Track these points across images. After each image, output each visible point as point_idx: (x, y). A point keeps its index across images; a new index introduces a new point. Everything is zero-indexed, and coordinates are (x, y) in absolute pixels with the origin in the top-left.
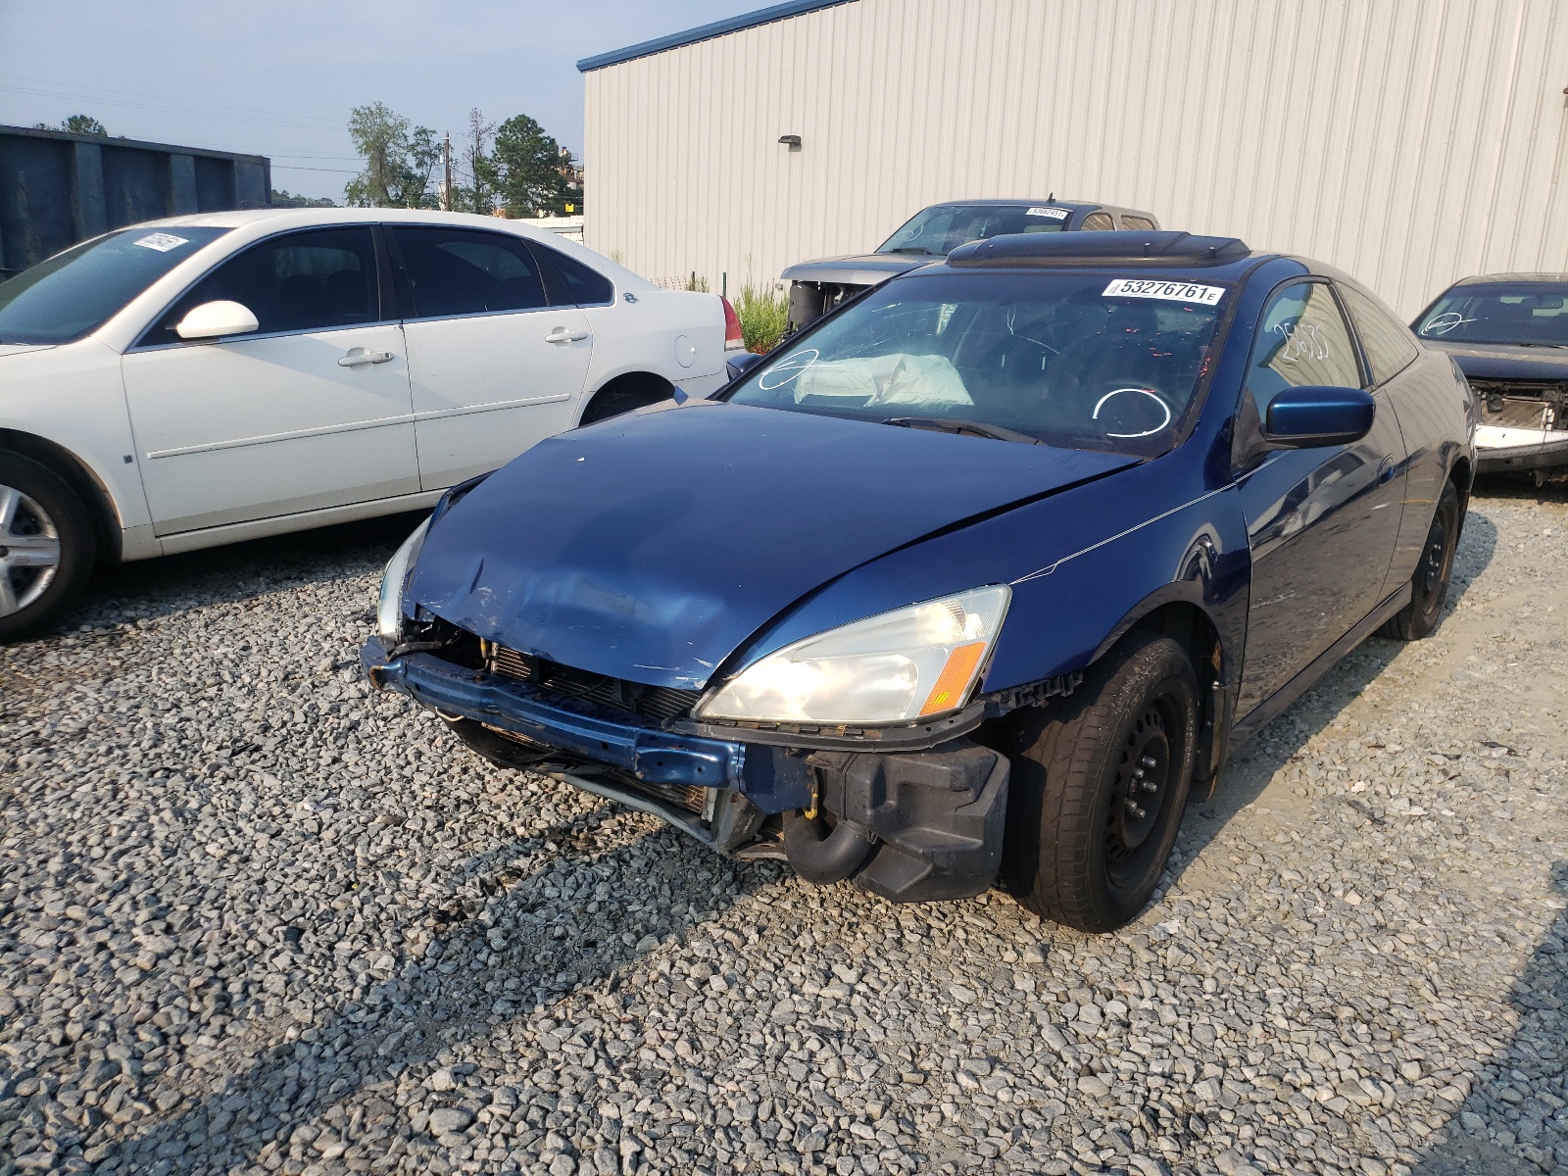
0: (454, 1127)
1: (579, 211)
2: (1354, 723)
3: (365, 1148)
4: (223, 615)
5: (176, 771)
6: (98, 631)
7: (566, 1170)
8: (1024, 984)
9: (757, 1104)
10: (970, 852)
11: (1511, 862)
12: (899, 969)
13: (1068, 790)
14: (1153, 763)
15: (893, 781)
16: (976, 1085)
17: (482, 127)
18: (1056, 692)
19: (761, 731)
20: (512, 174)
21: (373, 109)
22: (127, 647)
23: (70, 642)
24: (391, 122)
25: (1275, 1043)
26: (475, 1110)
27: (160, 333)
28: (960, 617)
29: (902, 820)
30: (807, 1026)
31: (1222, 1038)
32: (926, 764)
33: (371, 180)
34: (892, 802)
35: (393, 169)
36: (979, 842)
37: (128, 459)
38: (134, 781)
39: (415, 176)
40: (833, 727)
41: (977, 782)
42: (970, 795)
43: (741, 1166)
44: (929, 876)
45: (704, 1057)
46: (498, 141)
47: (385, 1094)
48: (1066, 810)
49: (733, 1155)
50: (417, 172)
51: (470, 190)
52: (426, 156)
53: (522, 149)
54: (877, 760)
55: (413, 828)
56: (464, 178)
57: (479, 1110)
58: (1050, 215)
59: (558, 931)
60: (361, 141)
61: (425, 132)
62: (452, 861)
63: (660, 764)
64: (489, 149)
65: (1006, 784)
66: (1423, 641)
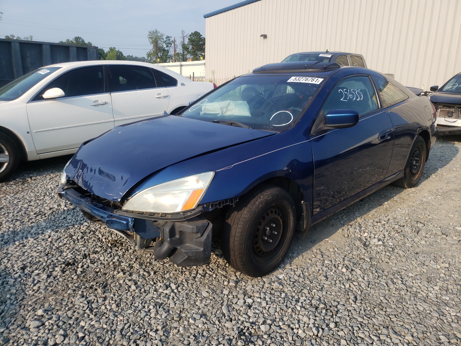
0: (36, 326)
1: (204, 58)
2: (376, 214)
3: (10, 330)
4: (56, 176)
5: (19, 220)
6: (20, 180)
7: (60, 340)
8: (226, 292)
9: (125, 324)
10: (199, 252)
11: (403, 260)
12: (190, 285)
13: (236, 233)
14: (274, 225)
15: (177, 230)
16: (194, 322)
17: (185, 35)
18: (228, 203)
19: (138, 215)
20: (193, 48)
21: (154, 31)
22: (26, 185)
23: (12, 183)
24: (159, 35)
25: (293, 314)
26: (45, 321)
27: (38, 97)
28: (198, 181)
29: (181, 242)
30: (153, 301)
31: (278, 313)
32: (186, 225)
33: (153, 51)
34: (177, 236)
35: (160, 48)
36: (202, 249)
37: (28, 133)
38: (6, 223)
39: (166, 50)
40: (159, 214)
41: (201, 231)
42: (199, 235)
43: (111, 342)
44: (186, 259)
45: (119, 309)
46: (189, 39)
47: (24, 315)
48: (236, 239)
49: (110, 339)
50: (166, 49)
51: (181, 53)
52: (169, 44)
53: (196, 41)
54: (172, 223)
55: (74, 238)
56: (180, 50)
57: (46, 321)
58: (326, 56)
59: (98, 270)
60: (151, 40)
61: (168, 37)
62: (80, 248)
63: (112, 223)
64: (186, 41)
65: (211, 232)
66: (412, 188)
